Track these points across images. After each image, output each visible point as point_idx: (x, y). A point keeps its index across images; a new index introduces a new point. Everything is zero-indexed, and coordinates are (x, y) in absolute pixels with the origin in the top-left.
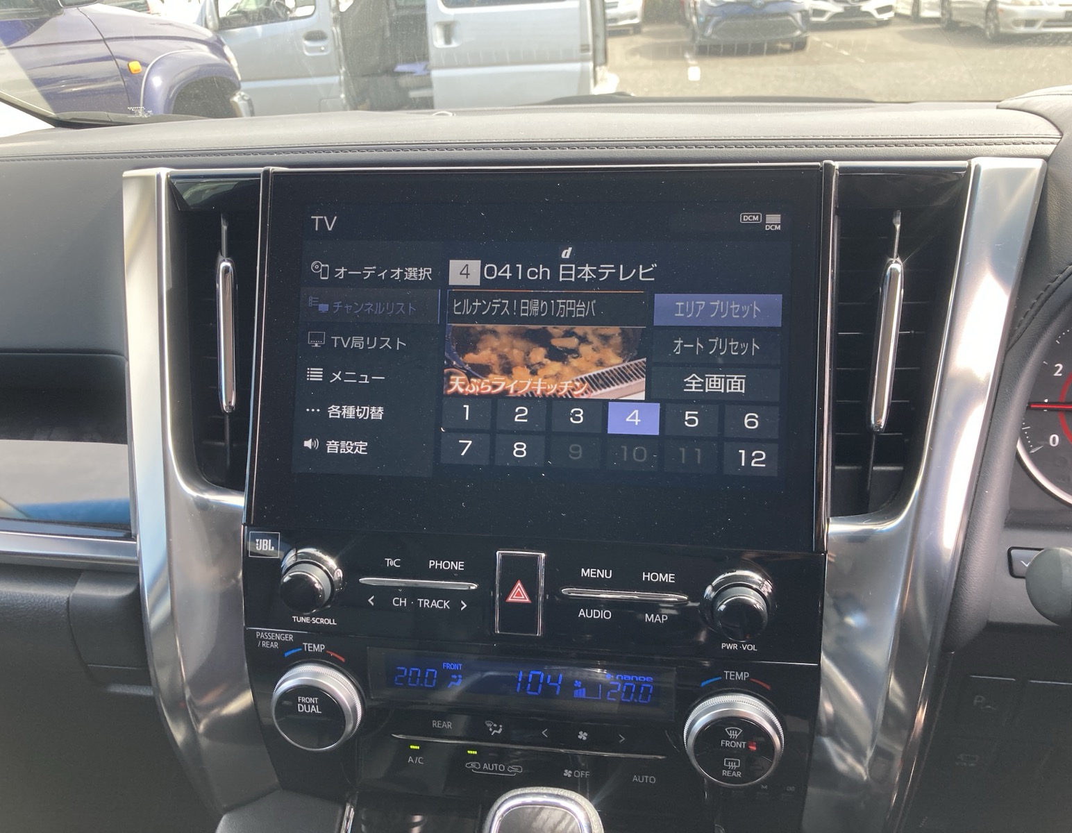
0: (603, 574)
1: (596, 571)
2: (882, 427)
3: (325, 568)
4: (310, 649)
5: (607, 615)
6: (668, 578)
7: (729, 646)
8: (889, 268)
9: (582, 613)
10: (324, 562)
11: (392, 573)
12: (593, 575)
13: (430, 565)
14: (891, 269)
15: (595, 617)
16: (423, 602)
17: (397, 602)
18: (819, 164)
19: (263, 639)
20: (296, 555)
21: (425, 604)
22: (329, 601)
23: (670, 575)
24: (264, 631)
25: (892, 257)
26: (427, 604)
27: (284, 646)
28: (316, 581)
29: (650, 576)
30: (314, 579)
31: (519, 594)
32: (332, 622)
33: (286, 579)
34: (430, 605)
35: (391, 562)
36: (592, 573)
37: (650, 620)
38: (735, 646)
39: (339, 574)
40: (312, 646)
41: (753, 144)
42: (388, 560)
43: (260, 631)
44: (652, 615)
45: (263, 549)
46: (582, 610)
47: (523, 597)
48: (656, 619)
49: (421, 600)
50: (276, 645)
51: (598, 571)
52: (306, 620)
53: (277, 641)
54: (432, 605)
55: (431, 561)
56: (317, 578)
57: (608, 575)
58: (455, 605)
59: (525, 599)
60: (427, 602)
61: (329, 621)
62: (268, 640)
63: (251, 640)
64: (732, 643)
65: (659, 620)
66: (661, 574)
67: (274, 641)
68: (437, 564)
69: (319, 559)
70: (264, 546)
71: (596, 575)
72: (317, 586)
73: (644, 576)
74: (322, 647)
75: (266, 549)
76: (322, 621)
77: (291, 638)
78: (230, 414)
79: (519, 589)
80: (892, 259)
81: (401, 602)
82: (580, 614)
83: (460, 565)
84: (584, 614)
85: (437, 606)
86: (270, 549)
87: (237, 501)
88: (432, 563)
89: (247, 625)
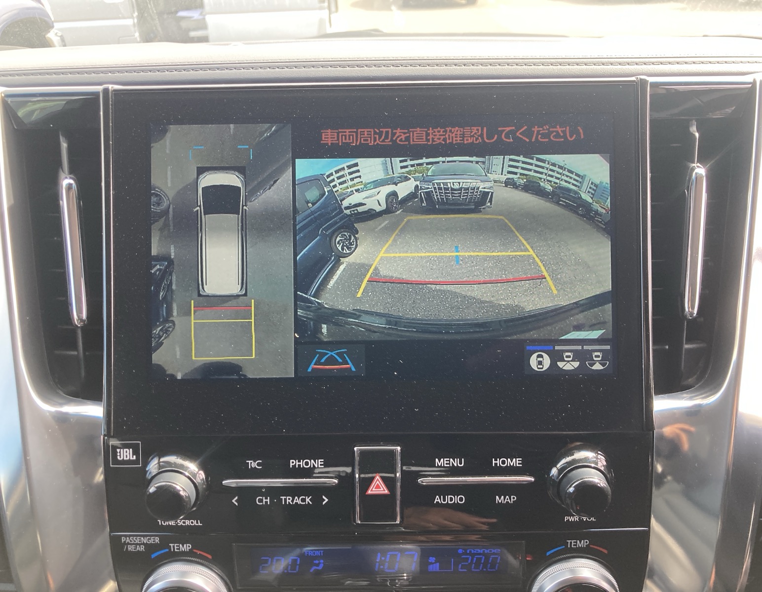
0: (456, 463)
1: (449, 461)
2: (695, 315)
3: (187, 474)
4: (177, 549)
5: (461, 499)
6: (516, 462)
7: (571, 519)
8: (694, 173)
9: (437, 499)
10: (186, 468)
11: (254, 474)
12: (446, 464)
13: (291, 464)
14: (696, 173)
15: (449, 502)
16: (285, 500)
17: (261, 501)
18: (633, 79)
19: (128, 544)
20: (159, 463)
21: (288, 501)
22: (194, 505)
23: (517, 459)
24: (130, 536)
25: (693, 162)
26: (290, 501)
27: (150, 548)
28: (181, 489)
29: (499, 462)
30: (178, 488)
31: (378, 487)
32: (197, 523)
33: (152, 490)
34: (293, 501)
35: (253, 464)
36: (445, 462)
37: (500, 501)
38: (576, 518)
39: (202, 475)
40: (179, 546)
41: (558, 62)
42: (250, 462)
43: (126, 536)
44: (502, 497)
45: (125, 459)
46: (437, 497)
47: (382, 489)
48: (506, 500)
49: (283, 498)
50: (142, 548)
51: (451, 460)
52: (172, 523)
53: (143, 544)
54: (295, 501)
55: (291, 461)
56: (182, 485)
57: (461, 463)
58: (317, 500)
59: (384, 490)
60: (289, 499)
61: (195, 523)
62: (133, 544)
63: (117, 546)
64: (573, 516)
65: (509, 500)
66: (509, 460)
67: (140, 545)
68: (297, 463)
69: (182, 466)
70: (126, 454)
71: (449, 464)
72: (182, 493)
73: (494, 462)
74: (189, 546)
75: (128, 458)
76: (188, 522)
77: (157, 540)
78: (82, 328)
79: (378, 482)
80: (694, 165)
81: (264, 500)
82: (436, 500)
83: (319, 463)
84: (439, 500)
85: (299, 502)
86: (131, 458)
87: (95, 411)
88: (293, 462)
89: (111, 531)
